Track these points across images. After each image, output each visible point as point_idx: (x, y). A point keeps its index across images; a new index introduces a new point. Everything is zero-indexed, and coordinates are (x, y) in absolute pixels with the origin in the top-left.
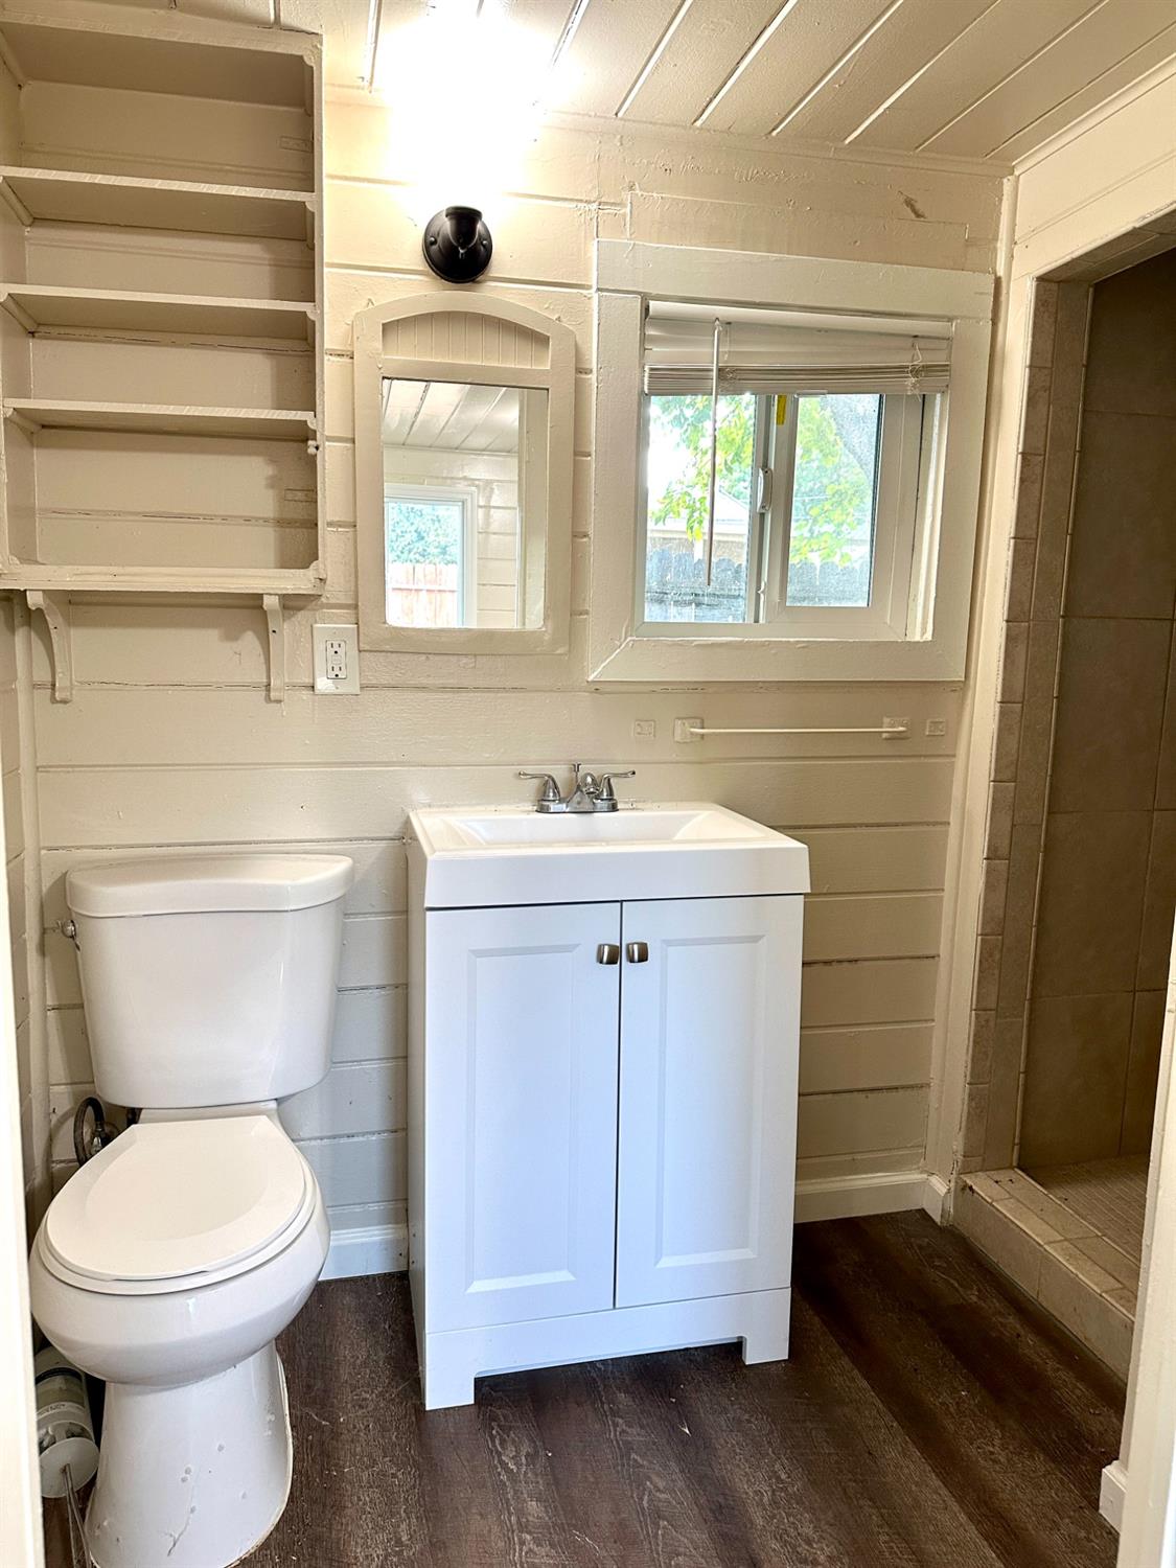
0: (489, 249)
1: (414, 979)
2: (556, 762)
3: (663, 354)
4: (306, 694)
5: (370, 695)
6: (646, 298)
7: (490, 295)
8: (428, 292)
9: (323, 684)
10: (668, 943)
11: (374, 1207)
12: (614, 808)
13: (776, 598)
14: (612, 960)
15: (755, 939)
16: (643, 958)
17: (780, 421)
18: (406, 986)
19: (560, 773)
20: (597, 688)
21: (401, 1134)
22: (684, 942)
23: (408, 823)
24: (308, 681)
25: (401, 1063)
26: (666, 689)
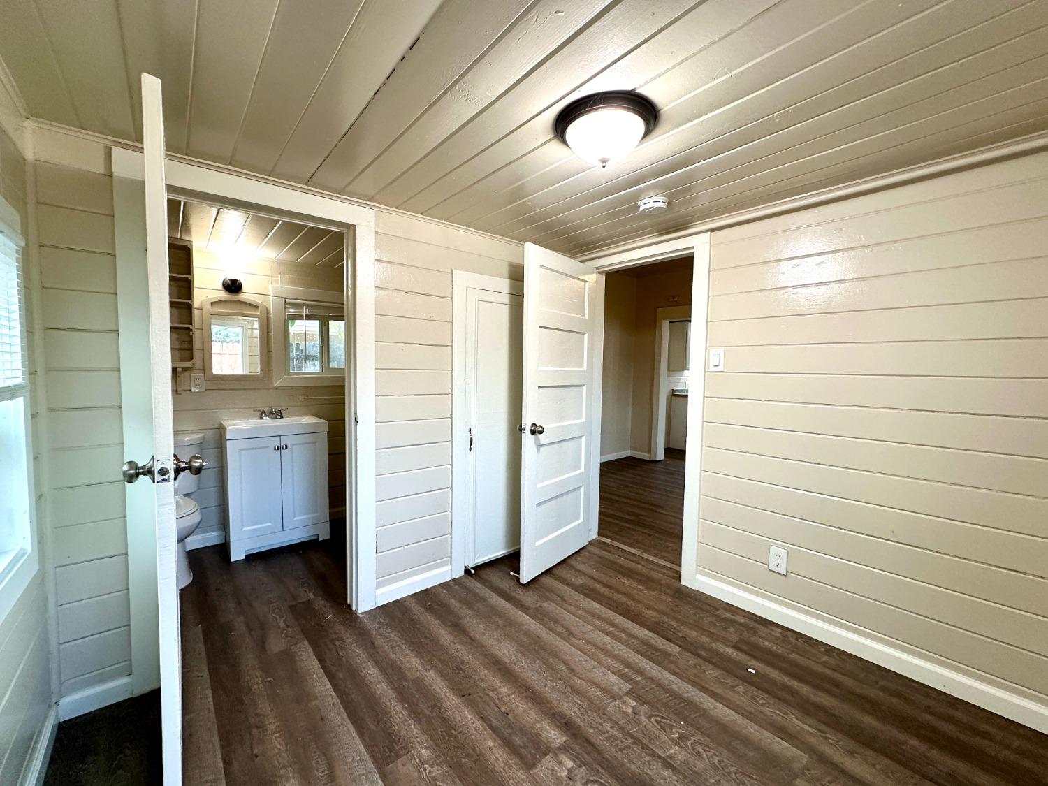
0: (241, 286)
1: (224, 465)
2: (267, 407)
3: (292, 311)
4: (188, 392)
5: (208, 392)
6: (285, 299)
7: (243, 296)
8: (223, 295)
9: (193, 390)
10: (293, 445)
11: (215, 527)
12: (282, 417)
13: (327, 365)
14: (278, 449)
15: (316, 442)
16: (286, 448)
17: (325, 325)
18: (222, 467)
19: (267, 410)
20: (277, 388)
21: (222, 506)
22: (296, 444)
23: (221, 424)
24: (189, 388)
25: (221, 488)
26: (297, 388)
